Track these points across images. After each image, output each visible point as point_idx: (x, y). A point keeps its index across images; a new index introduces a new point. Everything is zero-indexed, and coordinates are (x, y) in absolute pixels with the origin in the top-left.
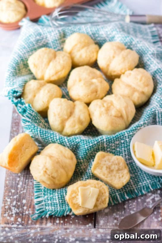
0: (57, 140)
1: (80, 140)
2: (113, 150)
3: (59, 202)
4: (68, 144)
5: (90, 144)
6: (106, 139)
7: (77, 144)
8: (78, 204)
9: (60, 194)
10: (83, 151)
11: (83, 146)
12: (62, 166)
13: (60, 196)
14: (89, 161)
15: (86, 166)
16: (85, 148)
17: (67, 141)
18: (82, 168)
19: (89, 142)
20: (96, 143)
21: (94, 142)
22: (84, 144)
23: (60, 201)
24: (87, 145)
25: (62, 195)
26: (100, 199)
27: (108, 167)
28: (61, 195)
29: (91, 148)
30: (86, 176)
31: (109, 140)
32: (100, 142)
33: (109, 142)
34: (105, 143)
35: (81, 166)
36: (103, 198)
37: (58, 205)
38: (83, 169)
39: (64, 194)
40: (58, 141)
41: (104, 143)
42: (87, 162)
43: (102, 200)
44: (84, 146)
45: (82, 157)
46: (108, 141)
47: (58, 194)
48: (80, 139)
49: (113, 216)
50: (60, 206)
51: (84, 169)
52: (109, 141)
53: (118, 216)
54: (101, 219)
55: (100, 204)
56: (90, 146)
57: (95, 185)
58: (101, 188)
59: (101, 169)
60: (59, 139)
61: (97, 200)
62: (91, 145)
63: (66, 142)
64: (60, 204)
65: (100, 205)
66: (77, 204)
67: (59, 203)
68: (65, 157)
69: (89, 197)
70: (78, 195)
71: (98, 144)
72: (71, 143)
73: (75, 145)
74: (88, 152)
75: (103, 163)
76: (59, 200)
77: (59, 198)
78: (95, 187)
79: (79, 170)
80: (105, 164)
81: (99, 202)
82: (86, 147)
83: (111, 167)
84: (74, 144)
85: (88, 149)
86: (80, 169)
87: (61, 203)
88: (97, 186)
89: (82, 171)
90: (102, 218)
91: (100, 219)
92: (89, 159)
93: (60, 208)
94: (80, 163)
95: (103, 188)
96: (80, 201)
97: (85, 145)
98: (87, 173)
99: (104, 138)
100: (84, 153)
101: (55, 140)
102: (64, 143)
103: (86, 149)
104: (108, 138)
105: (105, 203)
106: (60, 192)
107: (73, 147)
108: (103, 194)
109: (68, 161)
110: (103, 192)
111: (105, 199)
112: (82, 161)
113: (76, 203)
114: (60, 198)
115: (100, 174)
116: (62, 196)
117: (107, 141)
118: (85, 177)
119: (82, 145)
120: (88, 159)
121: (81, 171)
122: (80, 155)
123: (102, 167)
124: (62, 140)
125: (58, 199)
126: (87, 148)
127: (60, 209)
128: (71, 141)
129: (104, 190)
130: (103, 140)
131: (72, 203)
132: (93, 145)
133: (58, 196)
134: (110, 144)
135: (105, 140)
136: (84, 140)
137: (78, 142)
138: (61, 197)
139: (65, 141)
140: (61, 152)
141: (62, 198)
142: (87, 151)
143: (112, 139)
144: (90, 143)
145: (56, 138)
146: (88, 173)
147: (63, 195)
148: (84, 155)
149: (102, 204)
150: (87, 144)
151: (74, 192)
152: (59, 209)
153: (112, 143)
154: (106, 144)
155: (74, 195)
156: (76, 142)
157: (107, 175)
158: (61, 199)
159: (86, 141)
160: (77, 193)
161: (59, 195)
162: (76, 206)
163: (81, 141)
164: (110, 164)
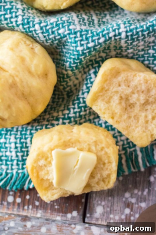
0: (18, 26)
1: (67, 32)
2: (139, 51)
3: (17, 156)
4: (41, 35)
5: (88, 43)
6: (127, 32)
7: (61, 38)
8: (50, 181)
9: (21, 139)
10: (74, 55)
11: (74, 45)
12: (23, 94)
13: (18, 145)
14: (86, 70)
15: (80, 79)
16: (78, 51)
17: (39, 31)
18: (70, 83)
19: (87, 39)
20: (102, 40)
21: (99, 39)
22: (76, 42)
23: (20, 154)
24: (82, 45)
25: (23, 142)
26: (99, 175)
27: (123, 96)
28: (21, 143)
29: (90, 52)
30: (76, 106)
31: (132, 35)
32: (113, 38)
33: (133, 39)
34: (123, 42)
35: (69, 81)
36: (105, 173)
37: (15, 162)
38: (72, 86)
39: (28, 140)
40: (21, 27)
41: (120, 41)
42: (83, 72)
43: (101, 175)
44: (76, 47)
45: (70, 67)
46: (130, 38)
47: (16, 138)
48: (69, 30)
49: (124, 199)
50: (18, 165)
51: (75, 86)
52: (132, 37)
53: (133, 201)
54: (99, 202)
55: (98, 183)
56: (88, 48)
57: (89, 145)
58: (103, 152)
59: (108, 102)
60: (23, 24)
61: (92, 176)
62: (91, 45)
63: (37, 32)
64: (18, 160)
65: (96, 186)
66: (48, 180)
67: (17, 158)
68: (30, 72)
69: (74, 171)
70: (50, 163)
71: (108, 42)
72: (48, 35)
73: (56, 40)
74: (84, 58)
75: (114, 88)
76: (16, 152)
77: (16, 148)
78: (90, 150)
79: (64, 88)
80: (117, 92)
81: (96, 180)
82: (80, 48)
83: (130, 98)
84: (55, 37)
85: (83, 54)
86: (65, 86)
87: (20, 159)
88: (93, 148)
89: (71, 89)
90: (101, 202)
91: (97, 201)
92: (88, 66)
93: (18, 169)
94: (65, 76)
95: (106, 153)
96: (53, 176)
97: (79, 43)
98: (78, 99)
99: (120, 31)
100: (74, 59)
101: (14, 24)
102: (34, 32)
103: (81, 53)
104: (131, 30)
105: (109, 182)
106: (21, 134)
107: (52, 42)
108: (104, 164)
109: (35, 83)
110: (106, 161)
111: (109, 176)
112: (70, 73)
113: (46, 178)
114: (19, 149)
115: (104, 113)
116: (24, 144)
117: (127, 36)
118: (74, 108)
119: (71, 42)
120: (85, 66)
121: (68, 89)
122: (67, 61)
123: (111, 97)
124: (29, 28)
125: (16, 150)
126: (83, 51)
127: (17, 172)
128: (47, 31)
129: (109, 157)
130: (120, 34)
131: (38, 176)
132: (95, 46)
133: (16, 143)
134: (135, 43)
135: (123, 35)
136: (75, 33)
137: (62, 35)
138: (21, 148)
139: (35, 30)
140: (23, 60)
141: (23, 149)
142: (82, 57)
143: (140, 33)
144: (90, 39)
145: (16, 21)
146: (81, 100)
147: (26, 143)
148: (74, 63)
149: (102, 183)
150: (82, 42)
151: (43, 157)
152: (14, 172)
153: (138, 40)
154: (126, 42)
155: (42, 162)
156: (59, 34)
157: (121, 116)
158: (22, 151)
159: (81, 36)
160: (49, 160)
161: (18, 141)
162: (46, 184)
163: (69, 34)
164: (128, 91)
